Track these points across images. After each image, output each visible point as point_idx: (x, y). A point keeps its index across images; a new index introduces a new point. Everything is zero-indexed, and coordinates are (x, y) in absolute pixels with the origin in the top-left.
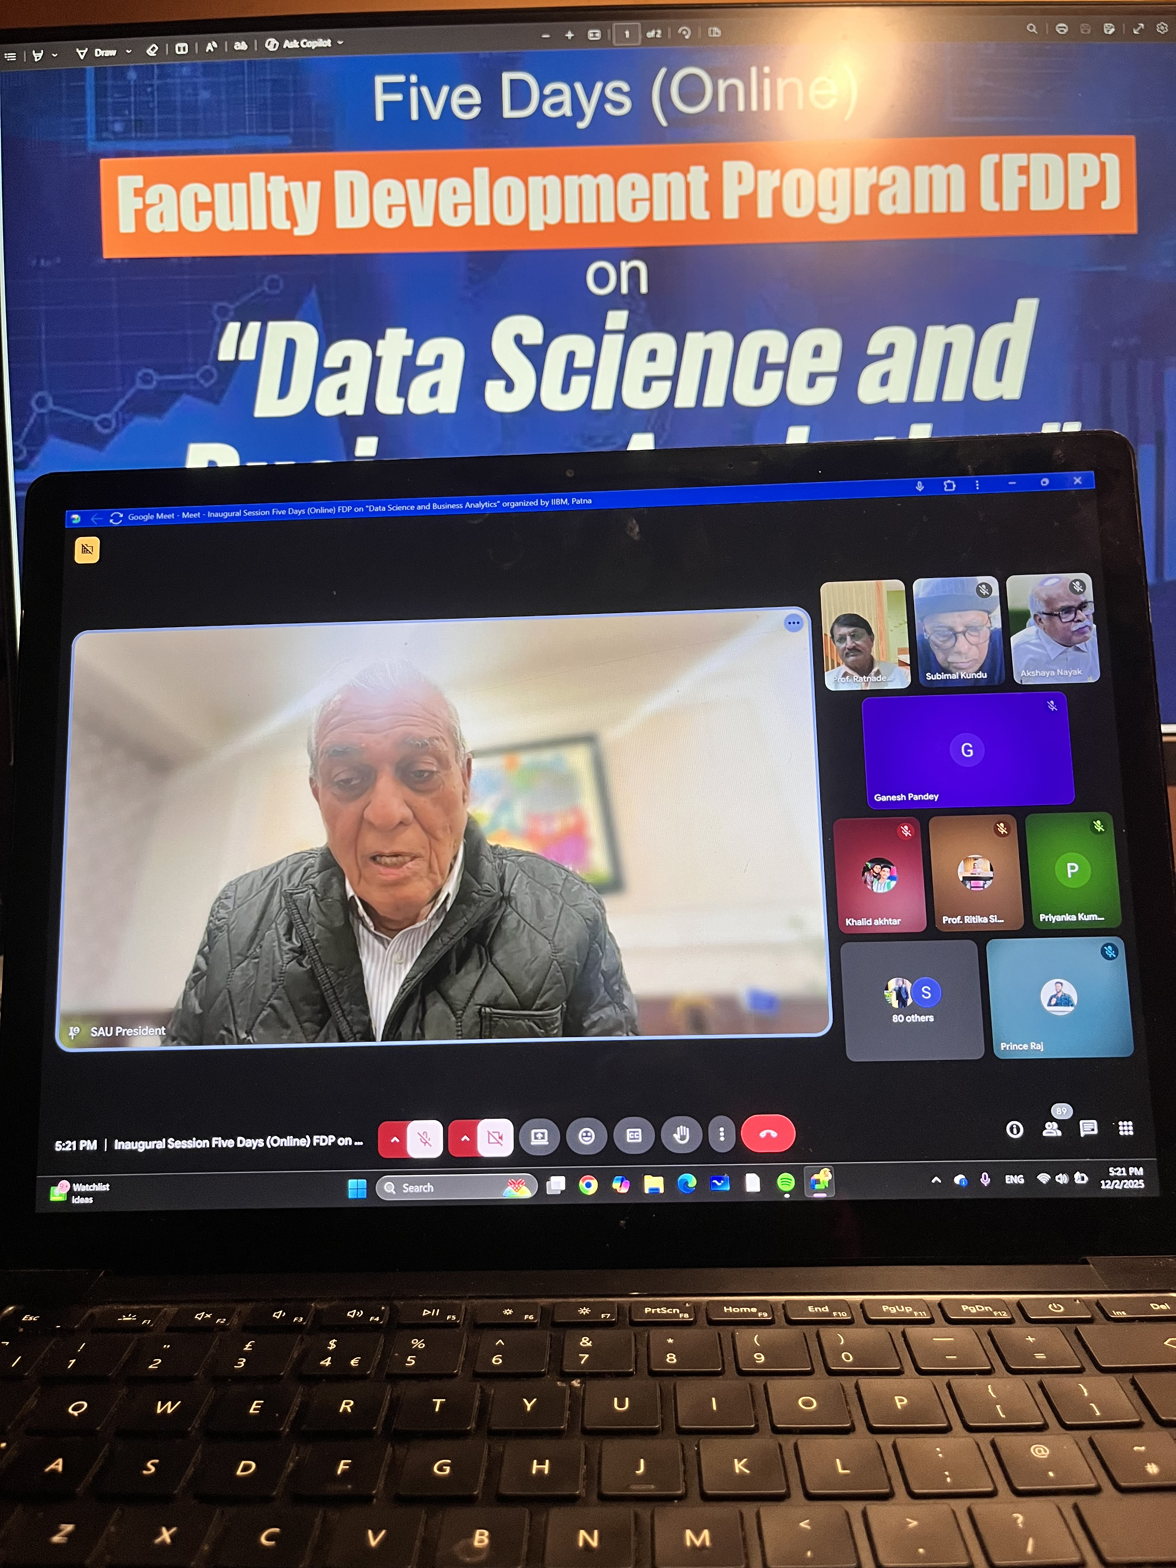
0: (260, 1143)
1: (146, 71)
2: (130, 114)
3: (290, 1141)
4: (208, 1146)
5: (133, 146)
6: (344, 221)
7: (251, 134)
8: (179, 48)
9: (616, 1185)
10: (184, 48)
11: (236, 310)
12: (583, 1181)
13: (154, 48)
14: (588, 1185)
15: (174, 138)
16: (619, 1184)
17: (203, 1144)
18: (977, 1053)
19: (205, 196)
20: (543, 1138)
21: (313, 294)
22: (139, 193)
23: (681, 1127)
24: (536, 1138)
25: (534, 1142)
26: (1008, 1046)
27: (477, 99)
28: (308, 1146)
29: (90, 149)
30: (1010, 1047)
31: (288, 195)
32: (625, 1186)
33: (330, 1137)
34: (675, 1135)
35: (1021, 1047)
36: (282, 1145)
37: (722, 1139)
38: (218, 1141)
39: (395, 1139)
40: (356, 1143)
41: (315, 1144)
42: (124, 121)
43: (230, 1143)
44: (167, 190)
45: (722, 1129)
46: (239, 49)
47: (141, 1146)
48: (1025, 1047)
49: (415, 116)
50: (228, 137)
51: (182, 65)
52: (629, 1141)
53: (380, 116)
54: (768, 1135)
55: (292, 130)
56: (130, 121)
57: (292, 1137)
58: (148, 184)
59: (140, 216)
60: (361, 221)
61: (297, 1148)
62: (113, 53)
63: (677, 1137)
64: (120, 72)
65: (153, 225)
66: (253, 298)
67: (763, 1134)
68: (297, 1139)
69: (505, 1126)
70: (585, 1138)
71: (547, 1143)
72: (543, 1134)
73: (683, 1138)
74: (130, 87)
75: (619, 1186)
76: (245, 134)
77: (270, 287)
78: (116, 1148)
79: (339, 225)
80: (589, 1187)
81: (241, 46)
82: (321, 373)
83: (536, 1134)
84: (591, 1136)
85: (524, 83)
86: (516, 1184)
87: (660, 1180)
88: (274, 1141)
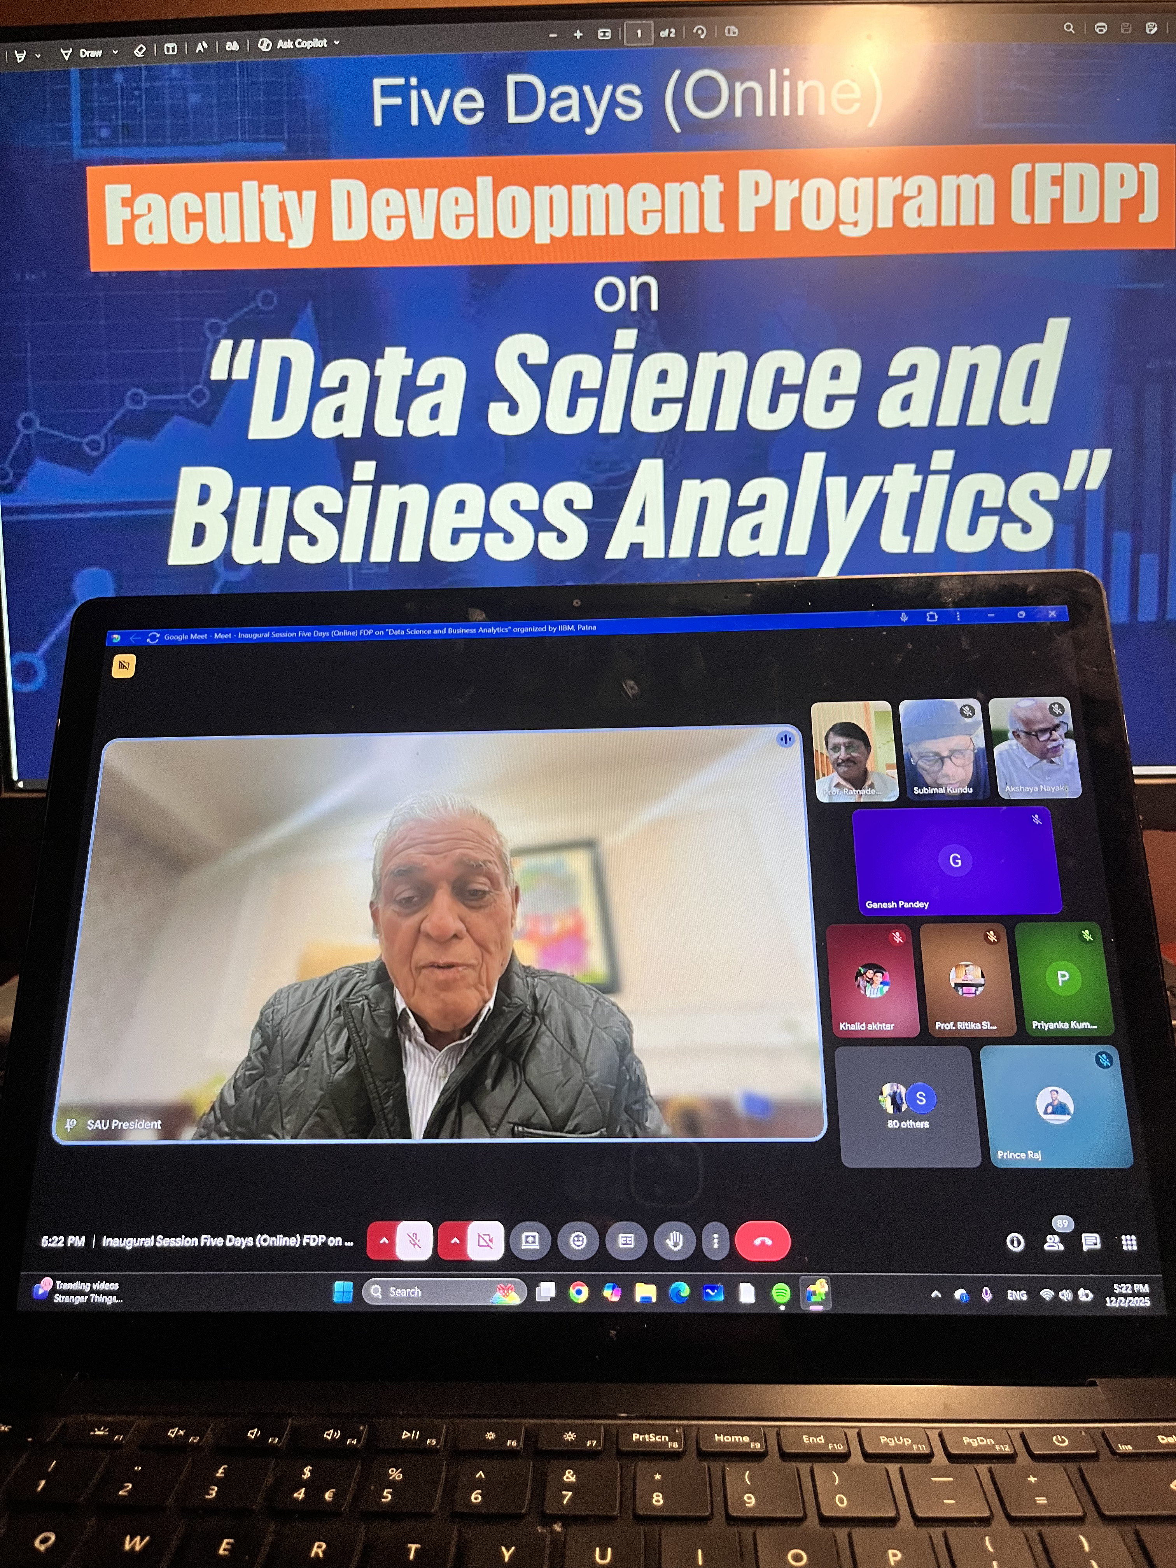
0: (249, 1242)
1: (133, 73)
2: (117, 118)
3: (280, 1241)
4: (197, 1244)
5: (120, 153)
6: (340, 233)
7: (245, 141)
8: (168, 48)
9: (607, 1293)
10: (173, 48)
11: (229, 327)
12: (574, 1288)
13: (141, 48)
14: (579, 1292)
15: (163, 145)
16: (610, 1291)
17: (192, 1242)
18: (975, 1162)
19: (195, 207)
20: (534, 1242)
21: (309, 310)
22: (127, 202)
23: (675, 1232)
24: (527, 1242)
25: (525, 1246)
26: (1005, 1154)
27: (480, 103)
28: (297, 1246)
29: (76, 156)
30: (1007, 1156)
31: (282, 205)
32: (616, 1295)
33: (321, 1236)
34: (668, 1241)
35: (1018, 1156)
36: (271, 1244)
37: (716, 1246)
38: (206, 1240)
39: (384, 1240)
40: (346, 1244)
41: (305, 1244)
42: (110, 127)
43: (219, 1242)
44: (156, 200)
45: (716, 1236)
46: (230, 49)
47: (129, 1244)
48: (1023, 1155)
49: (415, 121)
50: (220, 143)
51: (170, 67)
52: (621, 1246)
53: (378, 122)
54: (763, 1242)
55: (286, 136)
56: (117, 126)
57: (282, 1236)
58: (135, 194)
59: (128, 227)
60: (358, 233)
61: (287, 1249)
62: (99, 53)
63: (670, 1243)
64: (106, 74)
65: (142, 237)
66: (246, 314)
67: (757, 1242)
68: (287, 1238)
69: (495, 1229)
70: (576, 1243)
71: (538, 1247)
72: (534, 1237)
73: (676, 1244)
74: (117, 89)
75: (610, 1294)
76: (237, 140)
77: (264, 303)
78: (104, 1245)
79: (336, 237)
80: (580, 1294)
81: (233, 46)
82: (317, 393)
83: (527, 1237)
84: (583, 1241)
85: (529, 85)
86: (505, 1290)
87: (653, 1287)
88: (264, 1241)
